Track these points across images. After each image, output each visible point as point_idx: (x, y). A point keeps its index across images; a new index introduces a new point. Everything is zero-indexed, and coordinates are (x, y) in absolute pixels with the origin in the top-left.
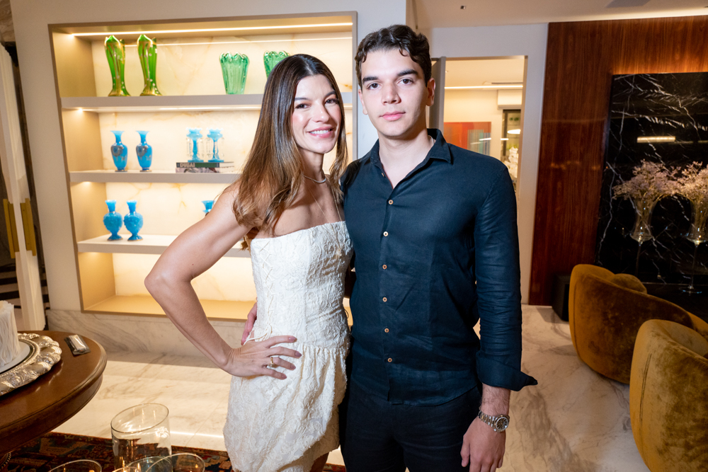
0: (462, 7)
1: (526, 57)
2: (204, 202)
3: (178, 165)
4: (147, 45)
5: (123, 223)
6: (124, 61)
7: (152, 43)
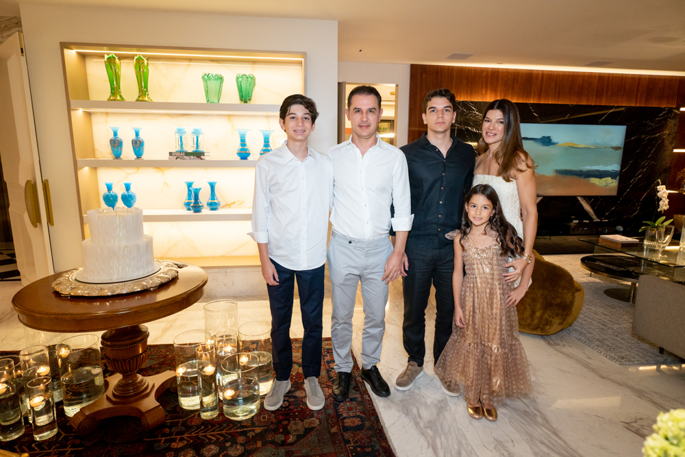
0: (360, 51)
1: (397, 85)
2: (186, 183)
3: (171, 154)
4: (143, 63)
5: (120, 199)
6: (120, 73)
7: (146, 61)
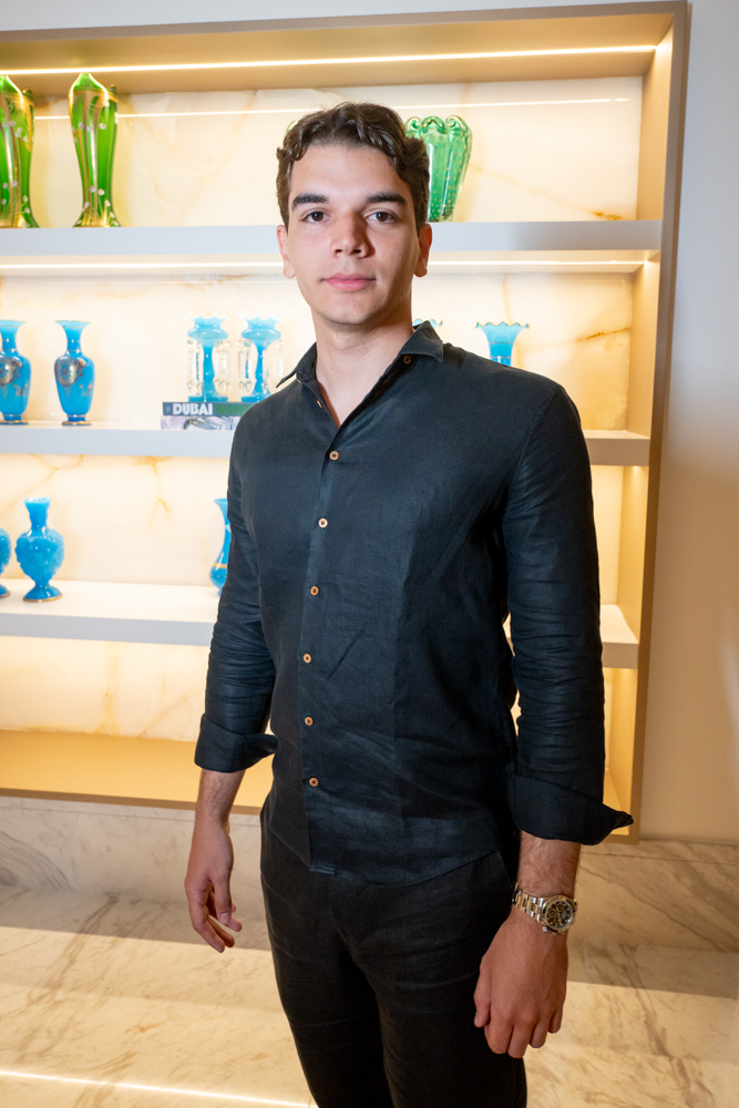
3: (168, 408)
4: (95, 101)
5: (13, 556)
6: (31, 143)
7: (106, 96)
